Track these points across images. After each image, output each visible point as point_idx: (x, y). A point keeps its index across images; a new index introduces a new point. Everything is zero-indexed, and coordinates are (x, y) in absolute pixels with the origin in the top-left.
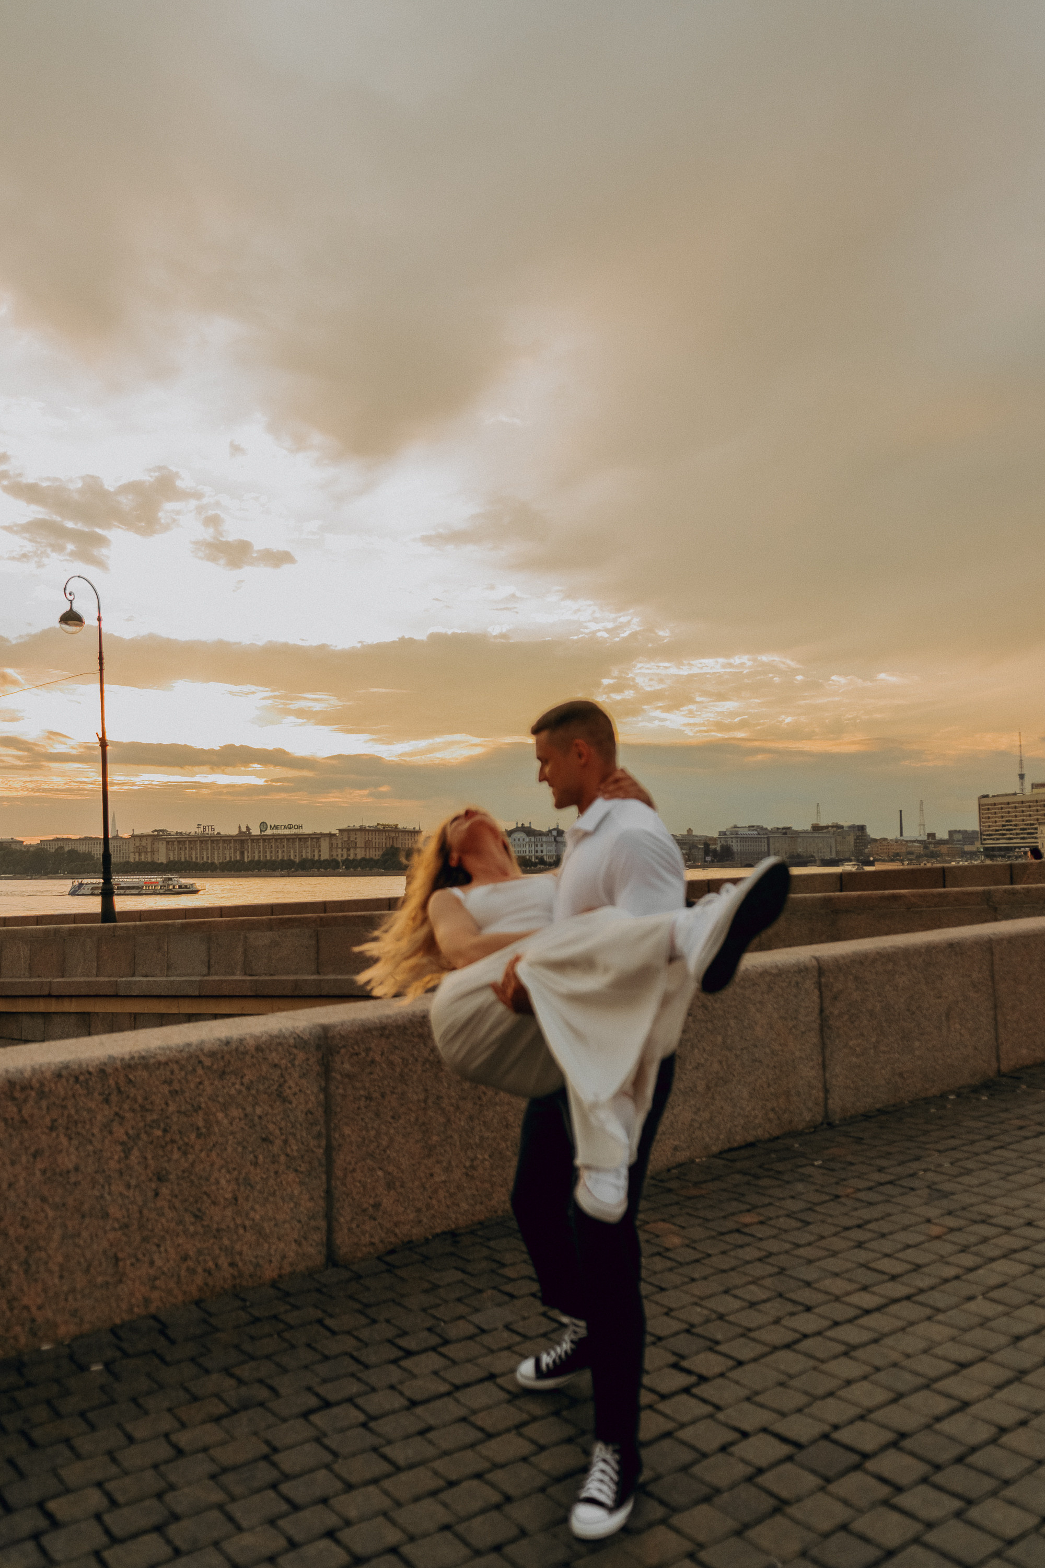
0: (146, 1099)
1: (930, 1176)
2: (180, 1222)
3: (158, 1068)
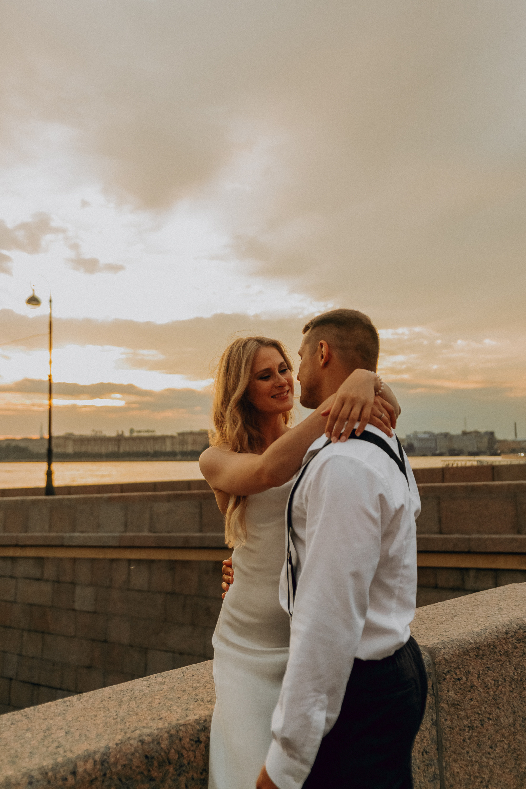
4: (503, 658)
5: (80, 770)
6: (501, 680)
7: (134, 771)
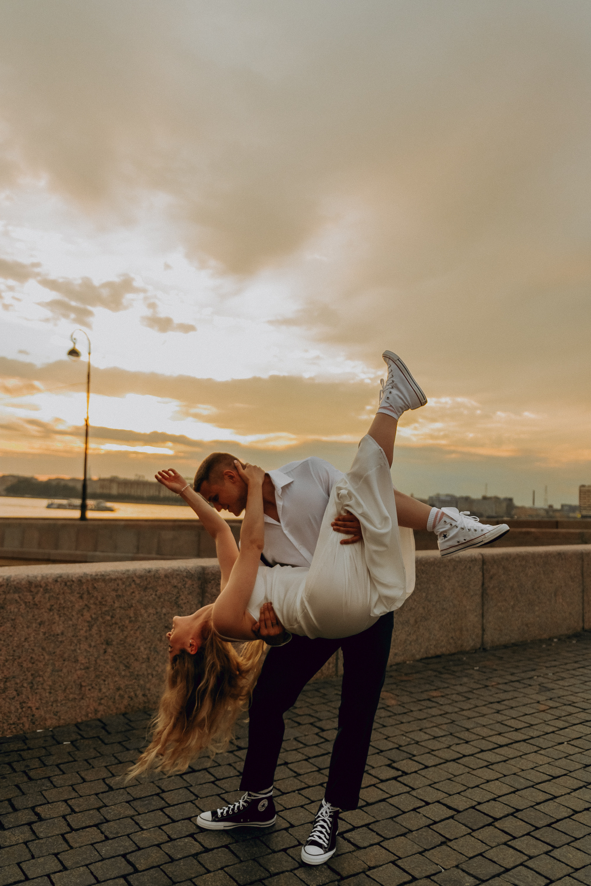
0: (103, 598)
1: (541, 679)
2: (117, 669)
3: (111, 582)
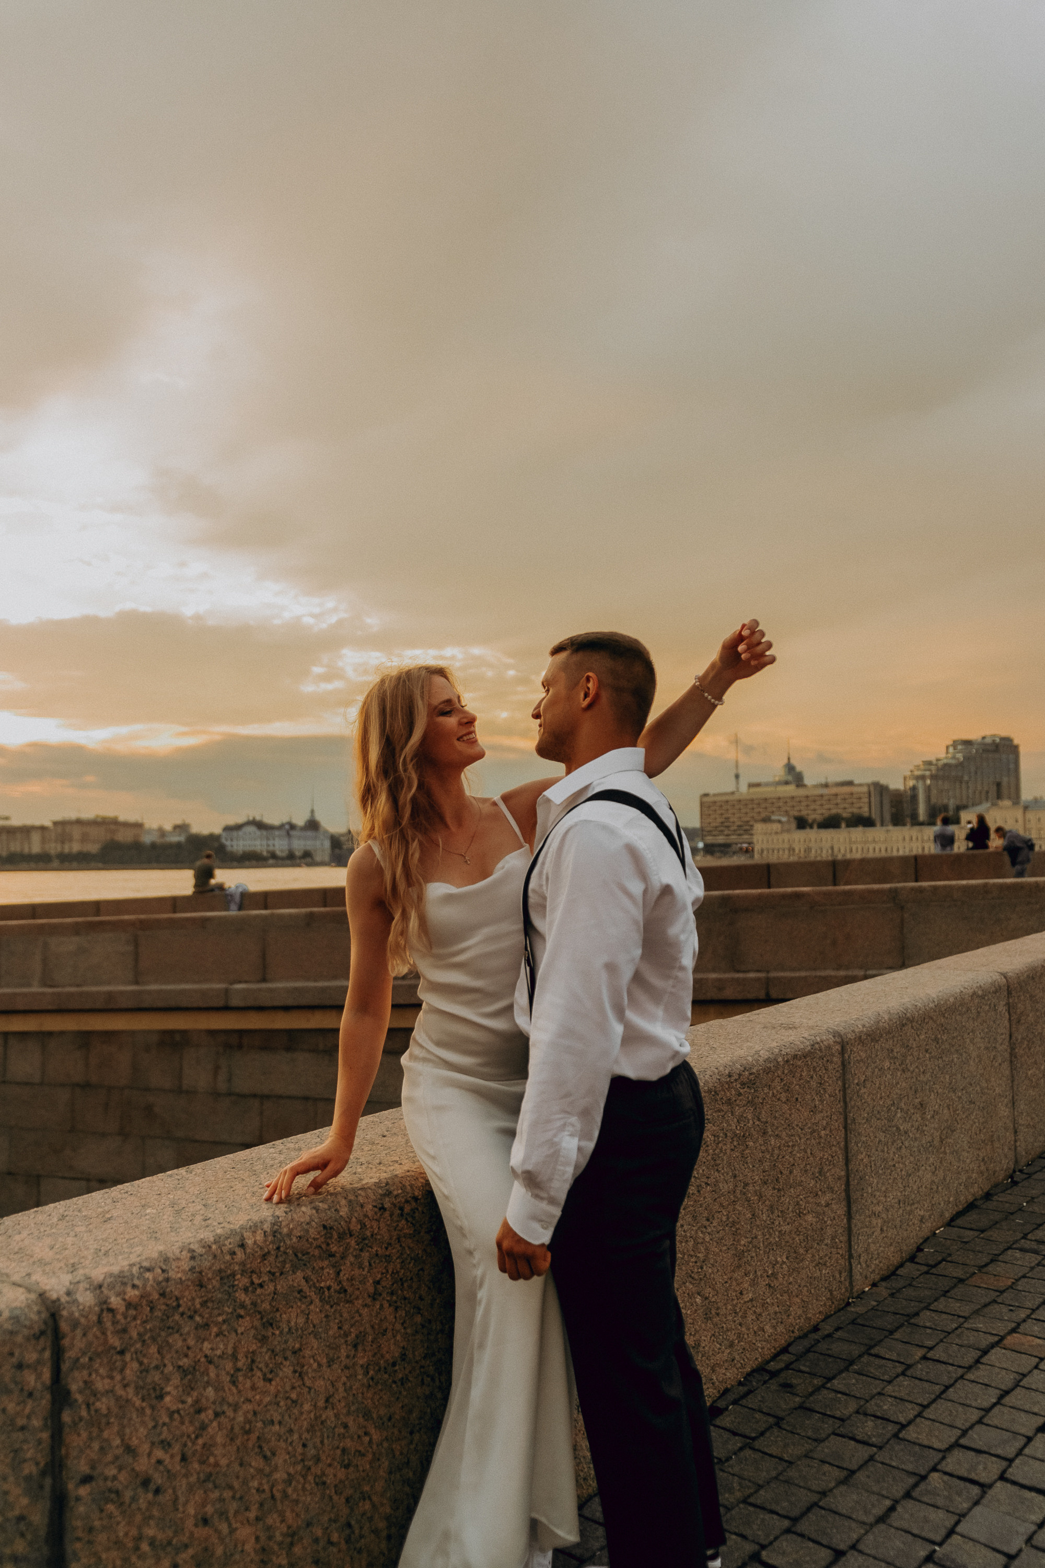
4: (725, 1108)
5: (250, 1242)
6: (721, 1135)
7: (311, 1244)
